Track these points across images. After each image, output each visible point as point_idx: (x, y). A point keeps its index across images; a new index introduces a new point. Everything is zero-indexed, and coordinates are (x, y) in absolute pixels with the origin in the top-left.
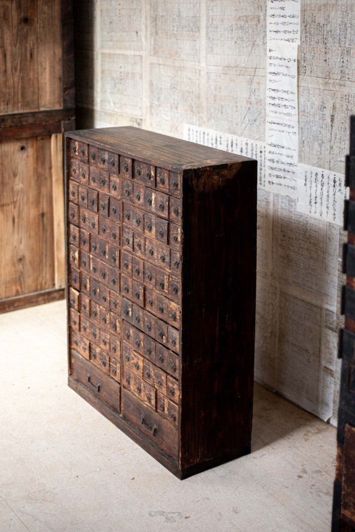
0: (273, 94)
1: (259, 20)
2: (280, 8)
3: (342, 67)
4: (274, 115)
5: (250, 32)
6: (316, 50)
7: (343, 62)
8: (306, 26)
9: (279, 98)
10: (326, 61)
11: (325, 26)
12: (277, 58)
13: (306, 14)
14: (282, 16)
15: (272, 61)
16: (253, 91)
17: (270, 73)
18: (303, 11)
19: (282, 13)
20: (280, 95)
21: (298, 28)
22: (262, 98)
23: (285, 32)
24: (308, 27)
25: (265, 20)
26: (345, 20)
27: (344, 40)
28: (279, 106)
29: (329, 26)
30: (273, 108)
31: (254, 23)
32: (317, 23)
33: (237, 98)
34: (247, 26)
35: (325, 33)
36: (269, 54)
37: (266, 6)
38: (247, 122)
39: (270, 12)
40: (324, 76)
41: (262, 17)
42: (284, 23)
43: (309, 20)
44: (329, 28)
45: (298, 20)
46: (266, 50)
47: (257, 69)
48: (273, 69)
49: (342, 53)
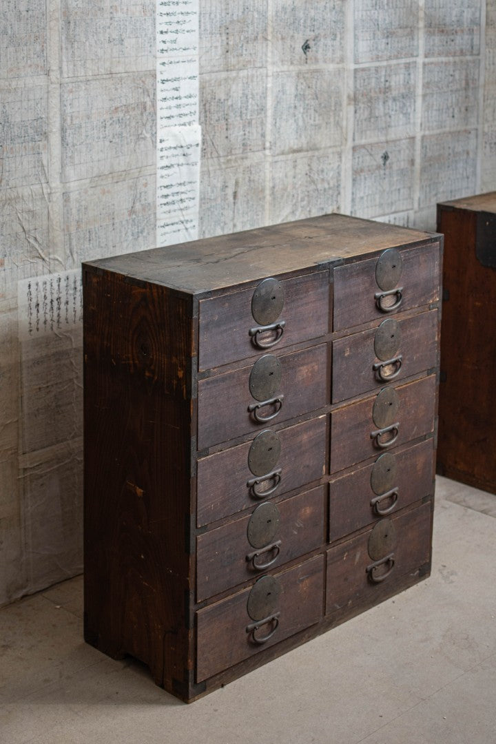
0: (165, 191)
1: (145, 108)
2: (174, 89)
3: (244, 139)
4: (168, 215)
5: (133, 124)
6: (216, 128)
7: (245, 134)
8: (205, 105)
9: (173, 195)
10: (227, 137)
11: (226, 102)
12: (170, 148)
13: (204, 91)
14: (177, 98)
15: (165, 153)
16: (138, 196)
17: (162, 168)
18: (202, 88)
19: (176, 94)
20: (175, 189)
21: (197, 108)
22: (150, 200)
23: (180, 116)
24: (207, 105)
25: (154, 105)
26: (246, 92)
27: (245, 112)
28: (173, 203)
29: (230, 101)
30: (166, 208)
31: (138, 112)
32: (216, 100)
33: (113, 213)
34: (128, 117)
35: (226, 109)
36: (159, 146)
37: (155, 89)
38: (131, 238)
39: (160, 96)
40: (226, 154)
41: (149, 104)
42: (178, 106)
43: (209, 97)
44: (230, 103)
45: (196, 100)
46: (156, 142)
47: (143, 169)
48: (165, 162)
49: (244, 126)
